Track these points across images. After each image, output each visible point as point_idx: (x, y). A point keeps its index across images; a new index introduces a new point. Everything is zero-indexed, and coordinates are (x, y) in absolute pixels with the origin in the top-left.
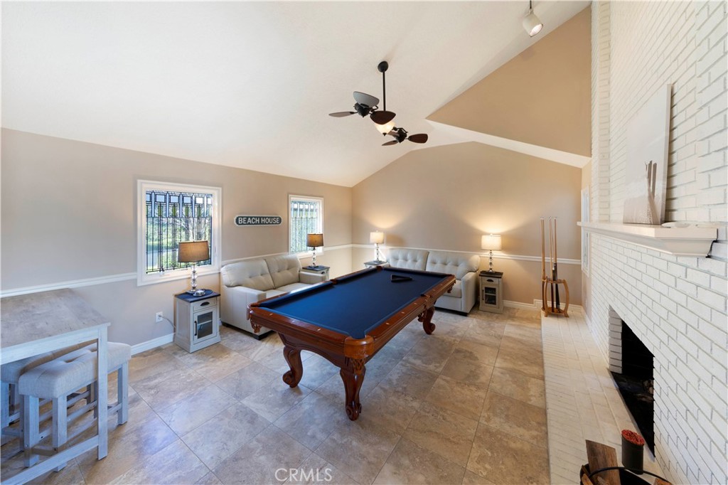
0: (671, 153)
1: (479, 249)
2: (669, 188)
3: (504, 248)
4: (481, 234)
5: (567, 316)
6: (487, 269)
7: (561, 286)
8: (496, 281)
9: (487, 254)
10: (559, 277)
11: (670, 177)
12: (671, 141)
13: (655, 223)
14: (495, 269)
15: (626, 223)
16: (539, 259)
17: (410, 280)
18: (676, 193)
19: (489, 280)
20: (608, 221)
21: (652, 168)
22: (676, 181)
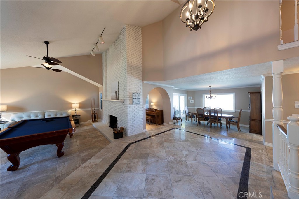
0: (118, 90)
1: (71, 108)
2: (118, 95)
3: (80, 107)
4: (72, 104)
5: (97, 121)
6: (74, 114)
7: (96, 115)
8: (78, 117)
9: (74, 109)
10: (96, 113)
11: (118, 93)
12: (118, 88)
13: (117, 99)
14: (77, 114)
15: (111, 99)
16: (91, 109)
17: (54, 120)
18: (119, 95)
19: (76, 117)
20: (107, 99)
21: (116, 92)
22: (119, 94)
